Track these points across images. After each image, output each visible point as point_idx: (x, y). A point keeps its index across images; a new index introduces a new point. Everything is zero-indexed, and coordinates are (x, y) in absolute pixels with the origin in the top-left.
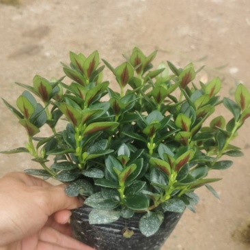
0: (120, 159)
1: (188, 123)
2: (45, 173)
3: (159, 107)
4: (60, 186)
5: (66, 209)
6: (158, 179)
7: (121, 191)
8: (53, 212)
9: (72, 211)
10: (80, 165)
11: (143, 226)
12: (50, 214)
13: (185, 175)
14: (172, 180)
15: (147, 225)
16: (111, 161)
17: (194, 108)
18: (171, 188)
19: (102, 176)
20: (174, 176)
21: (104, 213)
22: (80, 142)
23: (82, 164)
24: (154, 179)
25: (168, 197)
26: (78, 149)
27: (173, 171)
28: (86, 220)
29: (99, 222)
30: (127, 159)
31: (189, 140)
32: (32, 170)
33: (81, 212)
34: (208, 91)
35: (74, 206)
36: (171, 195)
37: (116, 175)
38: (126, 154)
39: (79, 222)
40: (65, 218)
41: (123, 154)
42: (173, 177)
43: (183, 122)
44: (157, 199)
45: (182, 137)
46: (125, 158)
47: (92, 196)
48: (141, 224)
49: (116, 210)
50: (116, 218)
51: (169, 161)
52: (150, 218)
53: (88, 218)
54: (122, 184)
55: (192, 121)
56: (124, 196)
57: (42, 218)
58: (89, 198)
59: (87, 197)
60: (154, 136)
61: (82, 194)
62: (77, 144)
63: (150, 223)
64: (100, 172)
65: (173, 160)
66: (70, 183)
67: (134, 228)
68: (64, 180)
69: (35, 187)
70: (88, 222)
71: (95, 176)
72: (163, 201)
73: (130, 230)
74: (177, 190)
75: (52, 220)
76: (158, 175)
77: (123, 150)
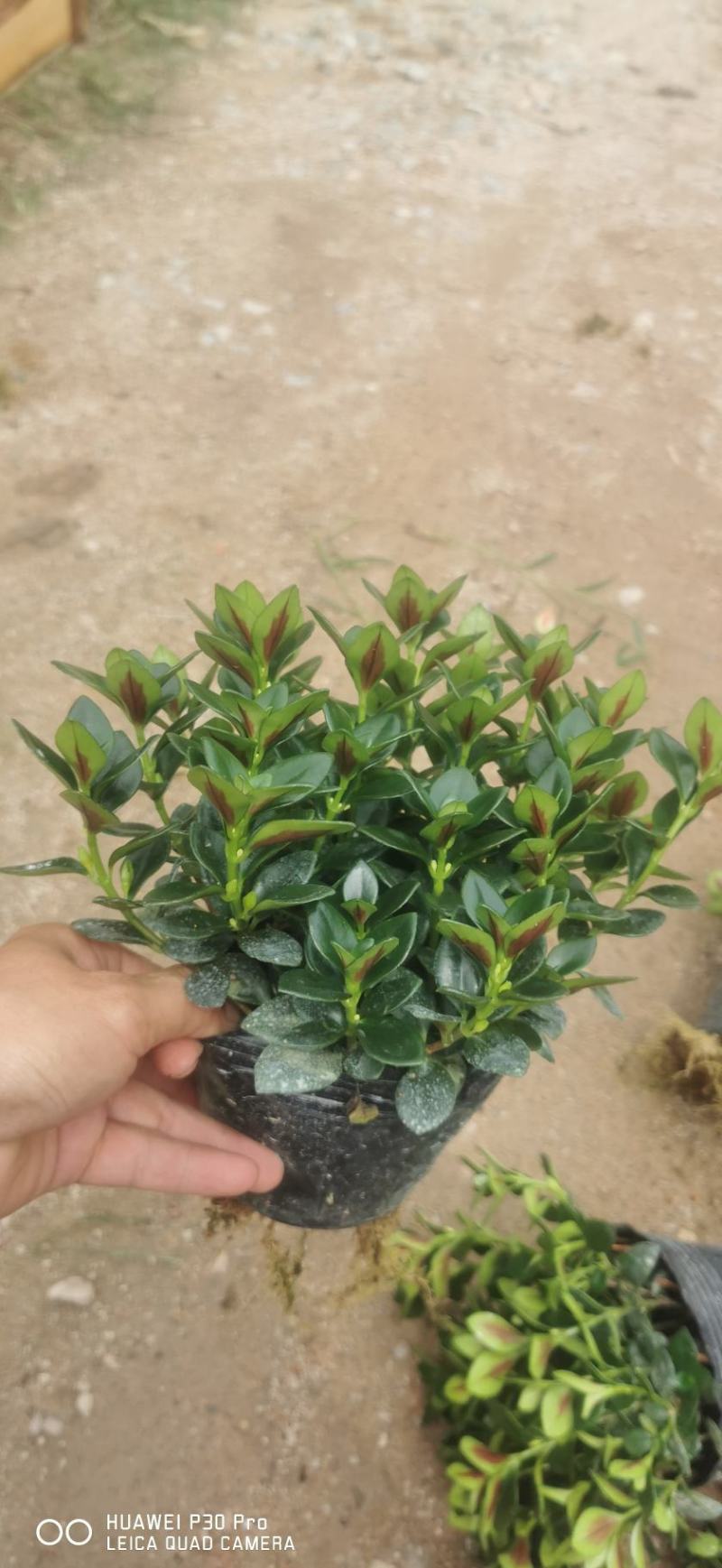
0: (351, 908)
1: (550, 810)
2: (131, 931)
3: (466, 751)
4: (173, 970)
5: (187, 1038)
6: (456, 970)
7: (351, 1004)
8: (151, 1043)
9: (204, 1041)
10: (233, 923)
11: (406, 1102)
12: (142, 1051)
13: (533, 966)
14: (498, 981)
15: (419, 1101)
16: (325, 920)
17: (568, 762)
18: (494, 1001)
19: (298, 959)
20: (503, 970)
21: (296, 1058)
22: (238, 865)
23: (241, 922)
24: (446, 975)
25: (481, 1026)
26: (234, 886)
27: (502, 956)
28: (243, 1070)
29: (284, 1088)
30: (369, 909)
31: (550, 857)
32: (94, 921)
33: (231, 1046)
34: (608, 707)
35: (211, 1030)
36: (489, 1019)
37: (340, 962)
38: (366, 897)
39: (223, 1072)
40: (183, 1061)
41: (359, 894)
42: (500, 970)
43: (534, 809)
44: (450, 1028)
45: (532, 853)
46: (363, 906)
47: (264, 1008)
48: (402, 1095)
49: (331, 1049)
50: (330, 1076)
51: (492, 930)
52: (429, 1079)
53: (252, 1065)
54: (353, 987)
55: (561, 804)
56: (357, 1017)
57: (122, 1062)
58: (256, 1014)
59: (253, 1007)
60: (450, 844)
61: (234, 997)
62: (231, 871)
63: (426, 1095)
64: (292, 943)
65: (504, 927)
66: (202, 966)
67: (379, 1099)
68: (187, 960)
69: (104, 975)
70: (251, 1078)
71: (277, 960)
72: (467, 1034)
73: (369, 1102)
74: (508, 1007)
75: (147, 1068)
76: (457, 959)
77: (360, 881)
